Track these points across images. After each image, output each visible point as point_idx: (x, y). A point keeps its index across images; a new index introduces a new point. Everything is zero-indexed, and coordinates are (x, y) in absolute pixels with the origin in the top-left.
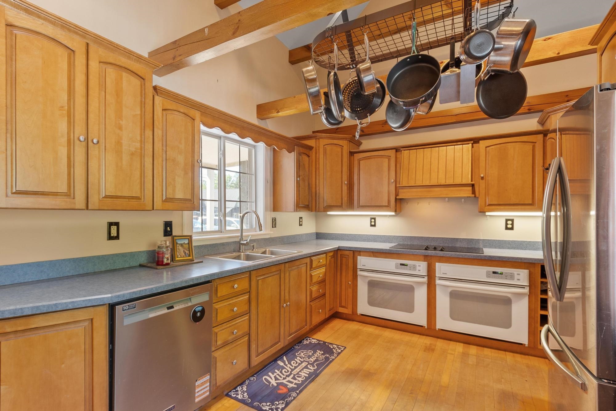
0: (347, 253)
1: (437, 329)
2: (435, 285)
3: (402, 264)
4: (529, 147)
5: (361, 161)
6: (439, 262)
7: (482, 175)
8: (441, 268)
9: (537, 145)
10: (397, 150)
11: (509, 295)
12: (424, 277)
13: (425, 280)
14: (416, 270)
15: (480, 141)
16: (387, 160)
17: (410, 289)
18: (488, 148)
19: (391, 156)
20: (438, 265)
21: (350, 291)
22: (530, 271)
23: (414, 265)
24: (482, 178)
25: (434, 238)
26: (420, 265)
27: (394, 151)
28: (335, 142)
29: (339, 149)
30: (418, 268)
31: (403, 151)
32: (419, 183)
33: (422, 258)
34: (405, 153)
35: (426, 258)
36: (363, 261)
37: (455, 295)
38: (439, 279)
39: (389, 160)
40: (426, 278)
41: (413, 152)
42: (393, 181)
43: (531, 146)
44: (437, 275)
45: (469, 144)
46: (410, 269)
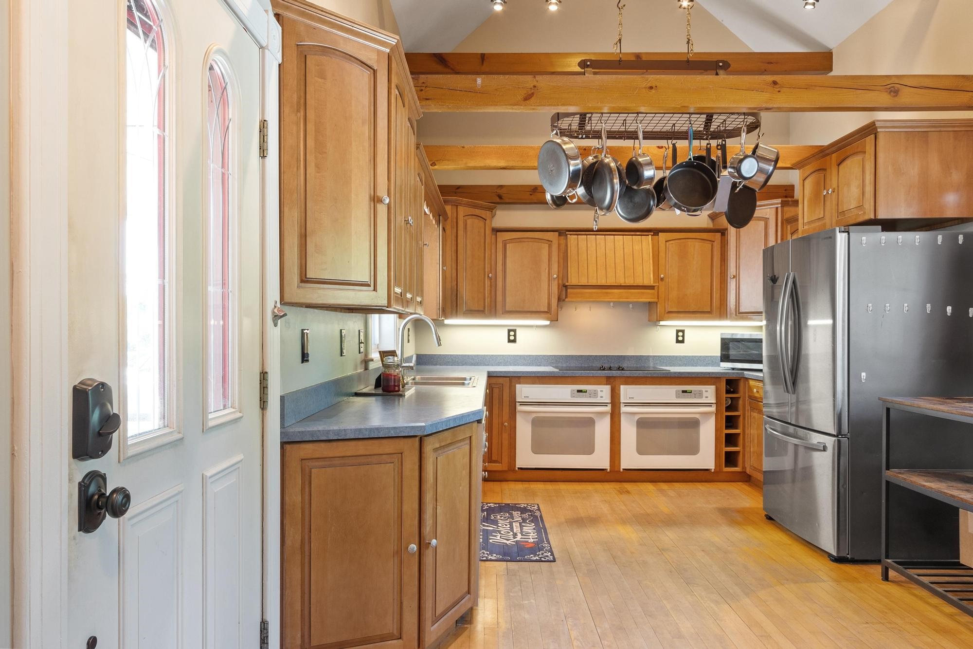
0: (501, 380)
1: (621, 470)
2: (620, 414)
3: (579, 391)
4: (708, 246)
5: (507, 245)
6: (626, 383)
7: (662, 276)
8: (627, 392)
9: (715, 244)
10: (562, 233)
11: (697, 416)
12: (607, 406)
13: (608, 408)
14: (597, 397)
15: (660, 234)
16: (546, 246)
17: (589, 423)
18: (668, 243)
19: (552, 241)
20: (623, 388)
21: (505, 436)
22: (716, 387)
23: (595, 391)
24: (662, 279)
25: (596, 356)
26: (601, 390)
27: (557, 233)
28: (478, 212)
29: (481, 224)
30: (600, 394)
31: (568, 236)
32: (593, 282)
33: (604, 380)
34: (572, 238)
35: (609, 380)
36: (524, 392)
37: (643, 424)
38: (625, 406)
39: (550, 246)
40: (610, 406)
41: (582, 238)
42: (555, 276)
43: (710, 245)
44: (622, 400)
45: (648, 235)
46: (590, 397)
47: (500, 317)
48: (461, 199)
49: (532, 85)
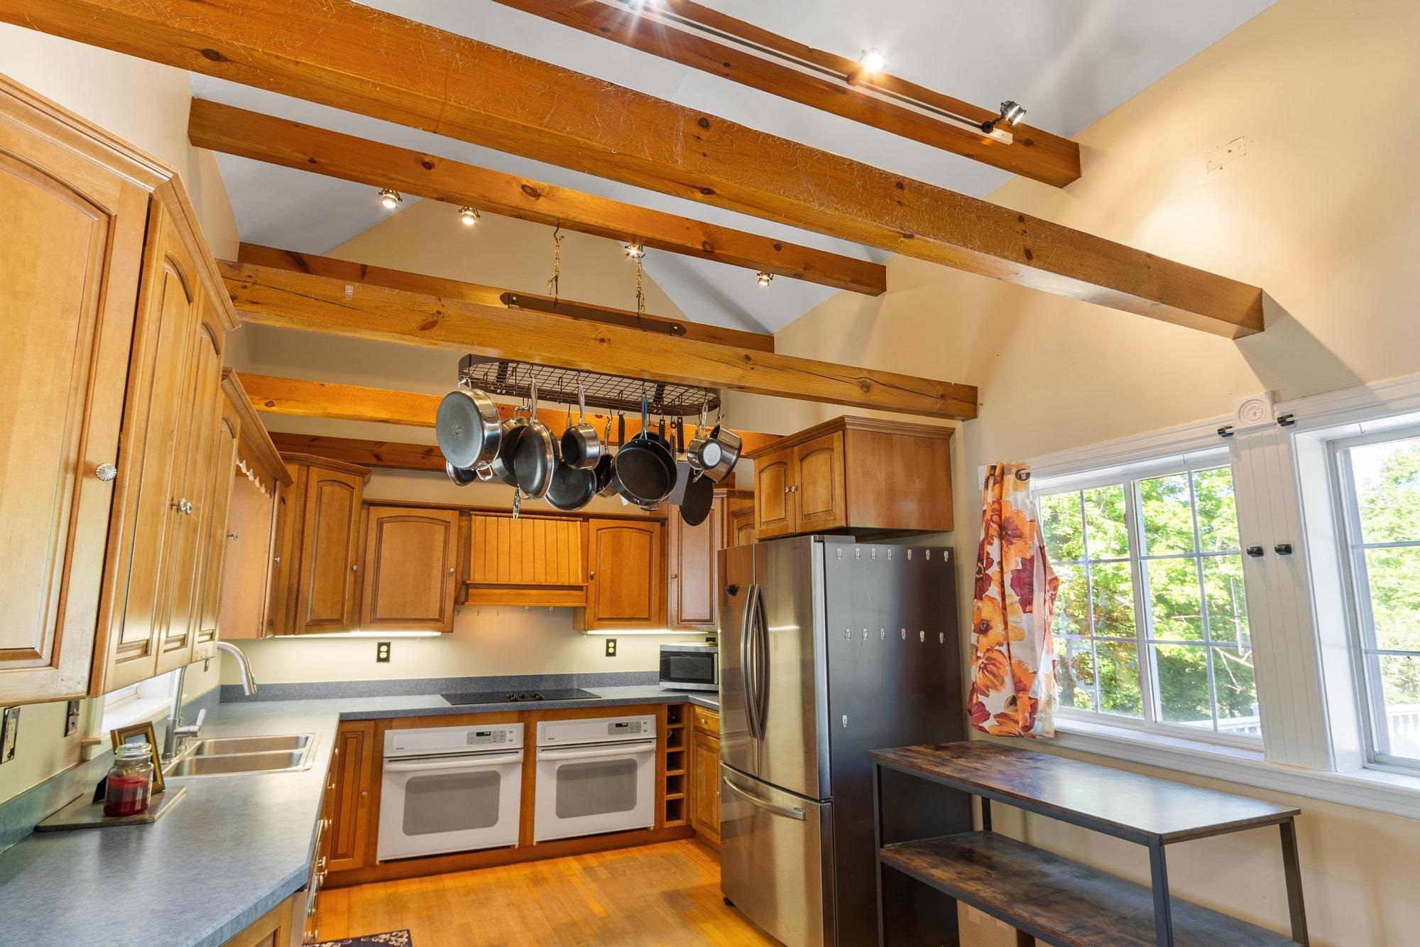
0: (360, 726)
1: (535, 844)
2: (535, 762)
3: (479, 734)
4: (646, 537)
5: (385, 525)
6: (544, 718)
7: (592, 573)
8: (547, 731)
9: (654, 535)
10: (465, 512)
11: (634, 757)
12: (517, 752)
13: (519, 756)
14: (505, 741)
15: (590, 520)
16: (442, 529)
17: (491, 780)
18: (599, 532)
19: (449, 523)
20: (540, 725)
21: (362, 813)
22: (657, 716)
23: (502, 732)
24: (592, 577)
25: (504, 677)
26: (511, 730)
27: (457, 513)
28: (341, 476)
29: (346, 493)
30: (509, 736)
31: (473, 516)
32: (504, 580)
33: (515, 717)
34: (478, 521)
35: (522, 716)
36: (397, 741)
37: (567, 774)
38: (543, 750)
39: (447, 529)
40: (522, 752)
41: (492, 520)
42: (452, 570)
43: (649, 537)
44: (539, 743)
45: (576, 521)
46: (495, 741)
47: (366, 628)
48: (315, 456)
49: (435, 310)
